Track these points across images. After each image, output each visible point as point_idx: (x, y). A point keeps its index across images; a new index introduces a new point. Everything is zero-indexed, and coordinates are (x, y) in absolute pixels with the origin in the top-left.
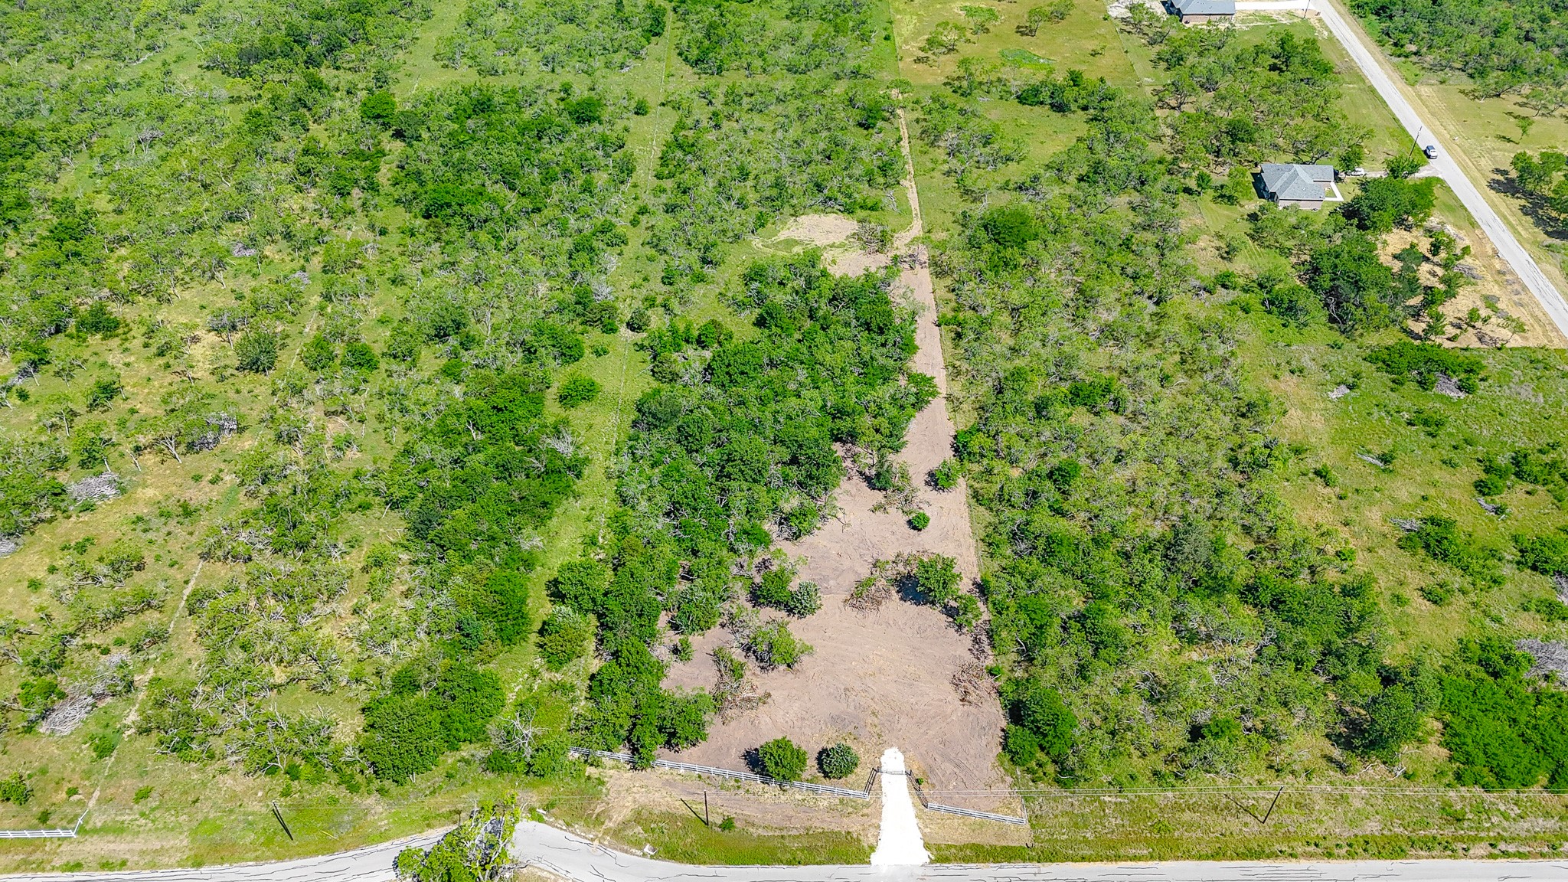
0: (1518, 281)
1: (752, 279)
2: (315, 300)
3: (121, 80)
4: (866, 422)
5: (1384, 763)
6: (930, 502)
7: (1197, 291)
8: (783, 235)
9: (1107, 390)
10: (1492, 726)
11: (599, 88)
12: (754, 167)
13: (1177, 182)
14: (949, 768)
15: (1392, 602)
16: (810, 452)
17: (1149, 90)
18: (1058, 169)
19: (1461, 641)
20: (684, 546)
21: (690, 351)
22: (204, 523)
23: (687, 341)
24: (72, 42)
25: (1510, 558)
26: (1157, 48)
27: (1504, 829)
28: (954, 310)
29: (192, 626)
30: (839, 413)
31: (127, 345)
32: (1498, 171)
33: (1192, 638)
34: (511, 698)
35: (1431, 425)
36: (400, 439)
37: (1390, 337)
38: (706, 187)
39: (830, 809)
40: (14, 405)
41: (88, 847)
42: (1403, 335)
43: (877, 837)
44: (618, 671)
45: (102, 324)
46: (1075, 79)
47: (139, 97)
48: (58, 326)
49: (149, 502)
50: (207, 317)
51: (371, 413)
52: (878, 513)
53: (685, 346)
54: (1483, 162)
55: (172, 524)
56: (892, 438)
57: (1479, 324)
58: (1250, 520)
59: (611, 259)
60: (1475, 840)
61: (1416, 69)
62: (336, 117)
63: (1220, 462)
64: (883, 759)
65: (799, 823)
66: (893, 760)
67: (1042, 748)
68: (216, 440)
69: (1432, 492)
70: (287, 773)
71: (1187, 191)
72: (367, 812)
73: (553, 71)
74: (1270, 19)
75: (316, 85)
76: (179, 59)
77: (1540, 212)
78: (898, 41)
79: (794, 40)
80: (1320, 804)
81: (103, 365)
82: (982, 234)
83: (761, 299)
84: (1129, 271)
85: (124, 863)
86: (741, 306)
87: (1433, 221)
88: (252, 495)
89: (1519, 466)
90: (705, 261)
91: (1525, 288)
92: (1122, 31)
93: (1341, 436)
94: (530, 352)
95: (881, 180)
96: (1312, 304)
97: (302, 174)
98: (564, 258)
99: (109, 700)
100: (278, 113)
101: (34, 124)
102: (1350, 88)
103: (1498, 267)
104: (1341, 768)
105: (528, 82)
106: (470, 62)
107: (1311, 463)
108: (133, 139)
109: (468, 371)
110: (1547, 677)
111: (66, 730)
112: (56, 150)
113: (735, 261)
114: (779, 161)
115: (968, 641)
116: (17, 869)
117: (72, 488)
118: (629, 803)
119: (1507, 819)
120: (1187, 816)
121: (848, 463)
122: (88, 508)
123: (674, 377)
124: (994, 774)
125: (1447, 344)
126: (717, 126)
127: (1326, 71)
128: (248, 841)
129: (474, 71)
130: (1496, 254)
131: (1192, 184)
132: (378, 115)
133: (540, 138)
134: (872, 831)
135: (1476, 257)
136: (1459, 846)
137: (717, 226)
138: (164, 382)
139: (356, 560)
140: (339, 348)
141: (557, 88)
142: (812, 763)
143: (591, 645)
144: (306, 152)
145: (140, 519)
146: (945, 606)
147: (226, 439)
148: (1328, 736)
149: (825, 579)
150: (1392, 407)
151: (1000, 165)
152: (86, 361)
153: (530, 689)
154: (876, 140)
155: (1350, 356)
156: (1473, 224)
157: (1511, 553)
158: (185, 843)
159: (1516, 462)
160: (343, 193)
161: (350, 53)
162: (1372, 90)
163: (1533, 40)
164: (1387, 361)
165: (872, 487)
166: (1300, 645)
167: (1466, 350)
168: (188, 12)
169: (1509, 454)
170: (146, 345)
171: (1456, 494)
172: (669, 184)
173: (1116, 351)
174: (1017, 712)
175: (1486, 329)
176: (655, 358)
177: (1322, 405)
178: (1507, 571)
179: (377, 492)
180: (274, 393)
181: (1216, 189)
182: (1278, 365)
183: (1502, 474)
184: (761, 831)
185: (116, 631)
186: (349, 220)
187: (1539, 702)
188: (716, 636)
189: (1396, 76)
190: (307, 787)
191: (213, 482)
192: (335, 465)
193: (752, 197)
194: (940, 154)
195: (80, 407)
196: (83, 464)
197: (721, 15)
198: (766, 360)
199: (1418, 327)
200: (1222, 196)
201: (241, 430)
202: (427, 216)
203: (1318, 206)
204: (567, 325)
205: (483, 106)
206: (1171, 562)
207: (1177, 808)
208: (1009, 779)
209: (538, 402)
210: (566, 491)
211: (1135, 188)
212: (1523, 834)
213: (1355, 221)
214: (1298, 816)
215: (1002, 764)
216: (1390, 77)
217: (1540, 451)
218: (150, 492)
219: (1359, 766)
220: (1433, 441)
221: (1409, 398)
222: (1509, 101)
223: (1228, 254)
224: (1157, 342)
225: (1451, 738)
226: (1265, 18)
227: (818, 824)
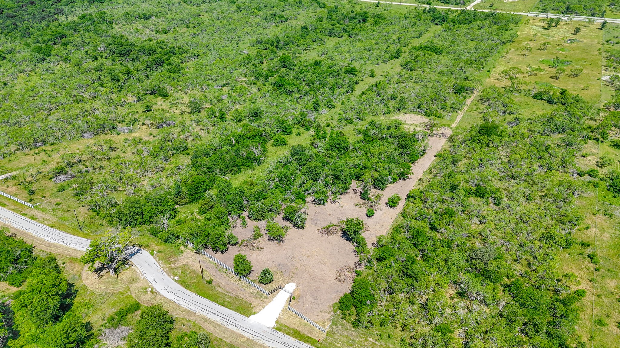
1: (369, 125)
6: (381, 208)
7: (573, 174)
9: (494, 193)
14: (310, 299)
17: (602, 104)
28: (446, 153)
39: (251, 293)
41: (33, 212)
43: (260, 310)
46: (563, 92)
56: (379, 182)
59: (325, 111)
64: (286, 285)
65: (236, 293)
66: (290, 287)
67: (355, 307)
70: (98, 213)
71: (596, 140)
78: (492, 73)
86: (359, 132)
90: (358, 118)
92: (604, 84)
107: (588, 251)
115: (357, 259)
117: (119, 128)
118: (185, 262)
122: (118, 134)
124: (327, 309)
134: (260, 307)
158: (55, 220)
177: (614, 231)
182: (599, 210)
184: (220, 290)
188: (260, 224)
198: (351, 148)
200: (615, 145)
208: (332, 313)
210: (251, 167)
215: (334, 307)
223: (602, 165)
227: (242, 296)
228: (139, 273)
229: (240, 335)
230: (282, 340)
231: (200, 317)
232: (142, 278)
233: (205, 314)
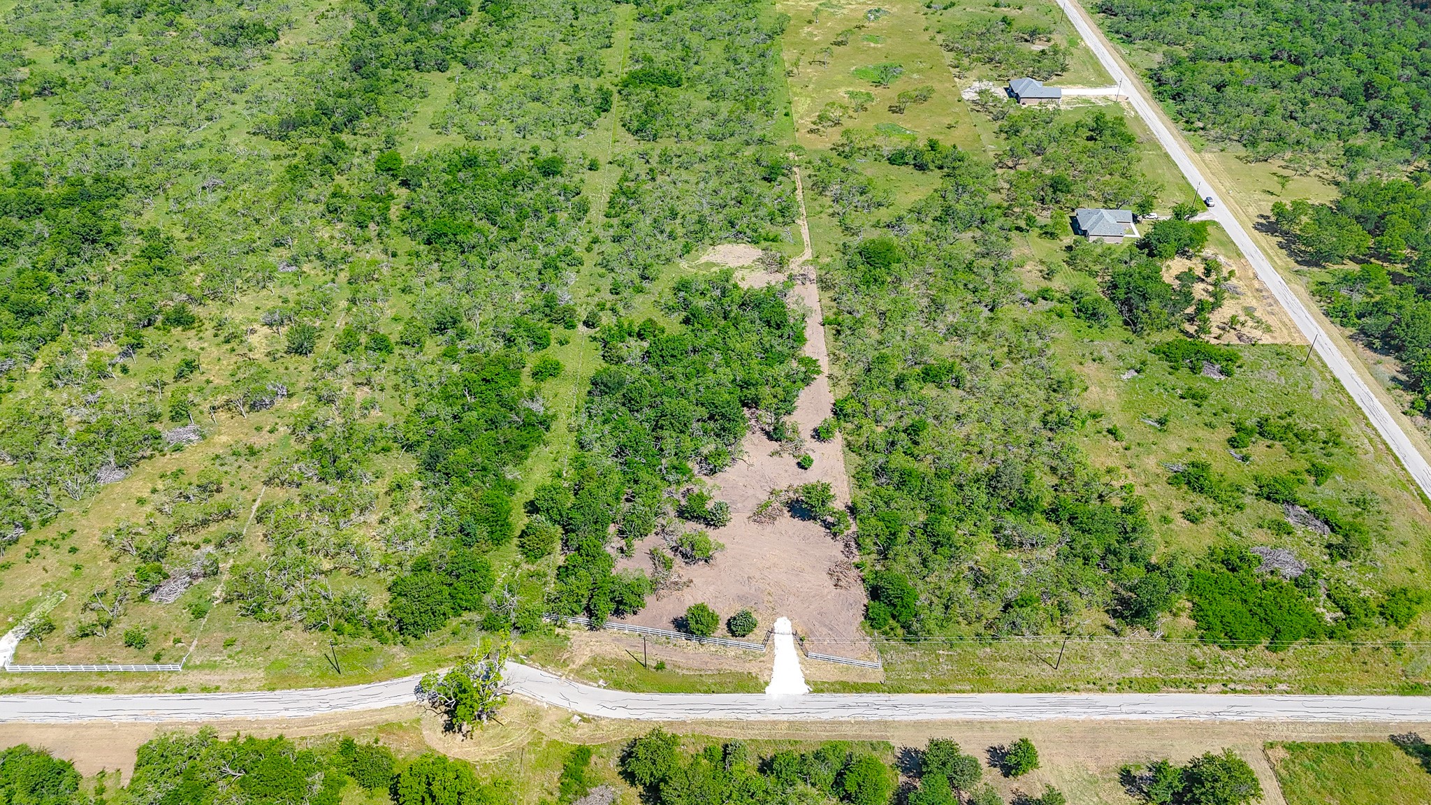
0: (1272, 296)
1: (680, 290)
2: (343, 304)
3: (188, 142)
4: (765, 391)
5: (1148, 630)
6: (812, 448)
7: (1023, 302)
8: (704, 259)
9: (950, 371)
10: (1227, 604)
11: (561, 150)
12: (682, 209)
13: (1009, 222)
14: (825, 631)
15: (1161, 521)
16: (723, 410)
17: (991, 154)
18: (918, 213)
19: (1209, 548)
20: (628, 478)
21: (632, 342)
22: (265, 460)
23: (630, 335)
24: (148, 113)
25: (1251, 491)
26: (1000, 122)
27: (1234, 675)
28: (835, 314)
29: (260, 530)
30: (746, 384)
31: (201, 335)
32: (1262, 216)
33: (1008, 544)
34: (499, 581)
35: (1197, 398)
36: (411, 402)
37: (1170, 336)
38: (645, 224)
39: (736, 657)
40: (118, 377)
41: (190, 677)
42: (1181, 336)
43: (770, 676)
44: (580, 559)
45: (182, 320)
46: (933, 146)
47: (203, 154)
48: (150, 320)
49: (224, 445)
50: (261, 315)
51: (389, 384)
52: (774, 457)
53: (628, 338)
54: (1250, 209)
55: (242, 461)
56: (786, 403)
57: (1238, 327)
58: (1055, 463)
59: (570, 275)
60: (1211, 681)
61: (1202, 141)
62: (355, 170)
63: (1035, 423)
64: (775, 624)
65: (713, 666)
66: (783, 625)
67: (894, 617)
68: (272, 402)
69: (1195, 446)
70: (334, 630)
71: (1019, 229)
72: (394, 656)
73: (524, 137)
74: (1089, 102)
75: (339, 145)
76: (232, 127)
77: (1293, 246)
78: (795, 117)
79: (713, 115)
80: (1099, 657)
81: (184, 349)
82: (857, 258)
83: (686, 305)
84: (971, 286)
85: (217, 688)
86: (671, 309)
87: (1208, 252)
88: (301, 440)
89: (1262, 428)
90: (644, 277)
91: (1276, 301)
92: (972, 110)
93: (1128, 406)
94: (510, 341)
95: (781, 220)
96: (1111, 309)
97: (330, 212)
98: (535, 273)
99: (201, 580)
100: (311, 167)
101: (122, 173)
102: (1148, 155)
103: (1257, 286)
104: (1116, 633)
105: (506, 144)
106: (459, 130)
107: (1105, 424)
108: (200, 186)
109: (462, 355)
110: (1272, 572)
111: (171, 599)
112: (141, 193)
113: (667, 279)
114: (701, 204)
115: (841, 546)
116: (139, 691)
117: (166, 434)
118: (587, 652)
119: (1236, 668)
120: (1000, 664)
121: (753, 422)
122: (178, 449)
123: (621, 360)
124: (857, 635)
125: (1213, 342)
126: (653, 179)
127: (1130, 141)
128: (307, 674)
129: (462, 137)
130: (1256, 276)
131: (1022, 224)
132: (388, 168)
133: (515, 187)
134: (767, 672)
135: (1240, 279)
136: (1200, 685)
137: (653, 252)
138: (229, 362)
139: (381, 487)
140: (364, 338)
141: (528, 150)
142: (722, 626)
143: (558, 546)
144: (334, 195)
145: (217, 457)
146: (824, 521)
147: (279, 402)
148: (1107, 611)
149: (734, 502)
150: (1168, 386)
151: (873, 209)
152: (170, 346)
153: (513, 576)
154: (777, 190)
155: (1140, 349)
156: (1240, 255)
157: (1252, 488)
158: (262, 675)
159: (1260, 425)
160: (362, 226)
161: (365, 123)
162: (1167, 156)
163: (1295, 119)
164: (1166, 353)
165: (770, 438)
166: (1087, 546)
167: (1228, 345)
168: (237, 91)
169: (1255, 420)
170: (216, 335)
171: (1213, 446)
172: (615, 221)
173: (958, 343)
174: (875, 593)
175: (1245, 331)
176: (605, 347)
177: (1116, 384)
178: (1248, 500)
179: (395, 440)
180: (314, 370)
181: (1041, 227)
182: (1084, 355)
183: (1249, 433)
184: (685, 672)
185: (203, 533)
186: (367, 245)
187: (1265, 587)
188: (651, 541)
189: (1186, 145)
190: (349, 639)
191: (271, 432)
192: (362, 421)
193: (680, 231)
194: (827, 201)
195: (169, 378)
196: (172, 419)
197: (656, 96)
198: (690, 348)
199: (1191, 329)
200: (1046, 233)
201: (290, 396)
202: (429, 242)
203: (1119, 240)
204: (538, 322)
205: (471, 162)
206: (993, 490)
207: (993, 658)
208: (869, 638)
209: (516, 376)
210: (538, 440)
211: (978, 227)
212: (1248, 678)
213: (1146, 251)
214: (1082, 664)
215: (864, 628)
216: (1181, 146)
217: (1279, 417)
218: (224, 438)
219: (1128, 630)
220: (1199, 410)
221: (1182, 382)
222: (1275, 165)
223: (1049, 275)
224: (990, 339)
225: (1198, 614)
226: (1085, 101)
227: (727, 667)
228: (531, 700)
229: (775, 723)
230: (837, 704)
231: (696, 723)
232: (546, 707)
233: (699, 717)
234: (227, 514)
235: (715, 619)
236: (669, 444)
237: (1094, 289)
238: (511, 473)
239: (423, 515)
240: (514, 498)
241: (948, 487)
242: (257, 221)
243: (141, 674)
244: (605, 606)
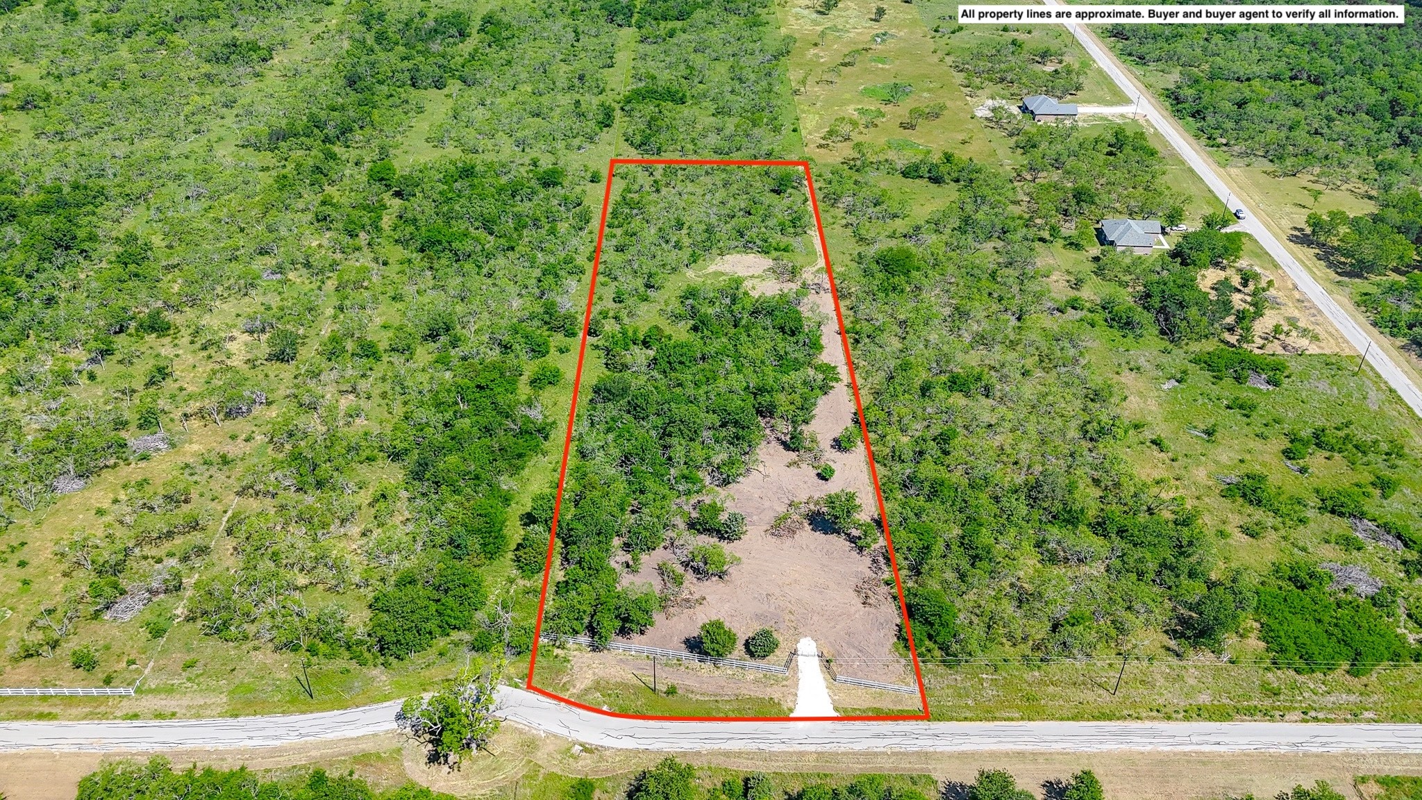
0: (1315, 307)
1: (687, 298)
2: (330, 312)
3: (173, 153)
4: (781, 398)
5: (1213, 652)
6: (832, 457)
7: (1051, 311)
8: (712, 268)
9: (979, 379)
10: (1298, 624)
11: (561, 164)
12: (688, 220)
13: (1032, 233)
14: (854, 652)
15: (1217, 535)
16: (737, 417)
17: (1008, 168)
18: (936, 225)
19: (1274, 564)
20: (633, 488)
21: (636, 349)
22: (239, 469)
23: (635, 344)
24: (132, 127)
25: (1313, 504)
26: (1015, 138)
27: (1314, 701)
28: (852, 323)
29: (230, 543)
30: (760, 391)
31: (176, 341)
32: (1295, 228)
33: (1053, 559)
34: (492, 598)
35: (1245, 408)
36: (399, 410)
37: (1210, 346)
38: (650, 233)
39: (756, 681)
40: (84, 384)
41: (144, 703)
42: (1222, 346)
43: (795, 702)
44: (581, 573)
45: (156, 326)
46: (948, 158)
47: (190, 165)
48: (122, 326)
49: (193, 454)
50: (241, 322)
51: (376, 392)
52: (792, 468)
53: (632, 346)
54: (1283, 222)
55: (213, 470)
56: (804, 410)
57: (1282, 337)
58: (1096, 475)
59: (571, 283)
60: (1289, 709)
61: (1226, 156)
62: (346, 181)
63: (1073, 433)
64: (799, 646)
65: (730, 690)
66: (807, 646)
67: (930, 637)
68: (249, 410)
69: (1248, 457)
70: (308, 650)
71: (1042, 240)
72: (373, 679)
73: (523, 151)
74: (1106, 119)
75: (331, 156)
76: (220, 139)
77: (1331, 258)
78: (804, 133)
79: (719, 130)
80: (1161, 681)
81: (158, 355)
82: (874, 267)
83: (694, 313)
84: (995, 295)
85: (174, 714)
86: (677, 317)
87: (1243, 263)
88: (279, 448)
89: (1319, 439)
90: (649, 286)
91: (1320, 312)
92: (986, 127)
93: (1172, 416)
94: (506, 348)
95: (792, 230)
96: (1145, 317)
97: (318, 221)
98: (534, 281)
99: (162, 596)
100: (301, 177)
101: (102, 182)
102: (1172, 169)
103: (1297, 297)
104: (1178, 655)
105: (505, 155)
106: (455, 144)
107: (1148, 435)
108: (183, 196)
109: (455, 362)
110: (1345, 590)
111: (127, 617)
112: (121, 201)
113: (673, 287)
114: (708, 215)
115: (868, 561)
116: (84, 718)
117: (131, 442)
118: (589, 675)
119: (1315, 694)
120: (1051, 689)
121: (768, 431)
122: (144, 458)
123: (625, 367)
124: (890, 658)
125: (1257, 351)
126: (658, 191)
127: (1152, 155)
128: (276, 699)
129: (459, 150)
130: (1296, 287)
131: (1046, 235)
132: (381, 177)
133: (514, 197)
134: (791, 697)
135: (1279, 289)
136: (1277, 713)
137: (657, 261)
138: (205, 368)
139: (364, 497)
140: (350, 345)
141: (527, 162)
142: (740, 645)
143: (557, 560)
144: (324, 203)
145: (187, 466)
146: (849, 535)
147: (257, 410)
148: (1166, 632)
149: (750, 515)
150: (1213, 396)
151: (888, 220)
152: (143, 353)
153: (508, 592)
154: (787, 202)
155: (1178, 358)
156: (1276, 266)
157: (1314, 501)
158: (224, 700)
159: (1316, 436)
160: (353, 235)
161: (358, 136)
162: (1191, 170)
163: (1321, 134)
164: (1208, 363)
165: (786, 446)
166: (1141, 560)
167: (1273, 355)
168: (227, 106)
169: (1310, 431)
170: (192, 342)
171: (1267, 458)
172: (619, 232)
173: (985, 352)
174: (910, 611)
175: (1289, 341)
176: (608, 355)
177: (1156, 394)
178: (1310, 514)
179: (381, 449)
180: (296, 377)
181: (1065, 239)
182: (1120, 365)
183: (1306, 443)
184: (698, 697)
185: (167, 546)
186: (357, 254)
187: (1339, 606)
188: (659, 555)
189: (1210, 160)
190: (324, 661)
191: (247, 440)
192: (346, 429)
193: (686, 241)
194: (839, 212)
195: (138, 384)
196: (140, 427)
197: (660, 112)
198: (699, 355)
199: (1233, 339)
200: (1071, 244)
201: (269, 404)
202: (422, 250)
203: (1148, 251)
204: (536, 329)
205: (467, 172)
206: (1033, 501)
207: (1041, 682)
208: (903, 661)
209: (513, 382)
210: (536, 449)
211: (999, 238)
212: (1330, 705)
213: (1179, 260)
214: (1142, 689)
215: (897, 650)
216: (1204, 161)
217: (1336, 428)
218: (195, 447)
219: (1191, 652)
220: (1248, 420)
221: (1227, 389)
222: (1304, 179)
223: (1077, 284)
224: (1019, 348)
225: (1268, 635)
226: (1102, 119)
227: (746, 692)
228: (527, 728)
229: (801, 754)
230: (871, 733)
231: (712, 753)
232: (543, 735)
233: (716, 747)
234: (194, 526)
235: (732, 638)
236: (678, 452)
237: (1126, 298)
238: (506, 483)
239: (411, 527)
240: (508, 509)
241: (984, 498)
242: (242, 230)
243: (89, 699)
244: (609, 623)
